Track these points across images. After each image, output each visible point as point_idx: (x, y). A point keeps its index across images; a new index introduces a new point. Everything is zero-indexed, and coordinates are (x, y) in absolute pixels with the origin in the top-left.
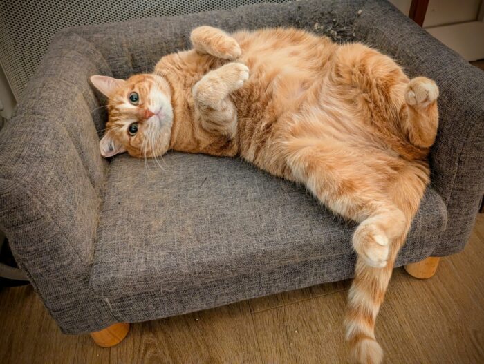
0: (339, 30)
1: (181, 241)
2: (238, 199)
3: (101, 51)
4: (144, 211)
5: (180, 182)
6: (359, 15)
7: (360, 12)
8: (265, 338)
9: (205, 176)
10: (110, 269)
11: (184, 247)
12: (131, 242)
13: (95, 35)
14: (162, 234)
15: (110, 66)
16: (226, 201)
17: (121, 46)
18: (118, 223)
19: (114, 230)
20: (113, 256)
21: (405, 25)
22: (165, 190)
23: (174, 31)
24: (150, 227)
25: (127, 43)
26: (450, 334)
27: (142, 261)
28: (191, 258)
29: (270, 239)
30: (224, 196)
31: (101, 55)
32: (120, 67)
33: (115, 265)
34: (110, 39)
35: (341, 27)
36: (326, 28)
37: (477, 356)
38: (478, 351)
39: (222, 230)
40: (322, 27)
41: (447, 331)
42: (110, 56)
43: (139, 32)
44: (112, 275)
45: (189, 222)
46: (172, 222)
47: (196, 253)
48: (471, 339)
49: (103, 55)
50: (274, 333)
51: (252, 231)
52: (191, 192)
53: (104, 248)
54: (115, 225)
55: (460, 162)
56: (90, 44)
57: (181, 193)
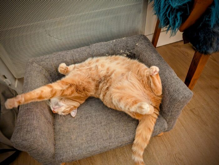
0: (130, 51)
1: (82, 144)
2: (99, 125)
3: (45, 68)
4: (69, 132)
5: (79, 119)
6: (137, 46)
7: (137, 44)
8: (110, 159)
9: (87, 116)
10: (61, 156)
11: (83, 146)
12: (66, 145)
13: (42, 63)
14: (76, 141)
15: (49, 73)
16: (95, 127)
17: (52, 66)
18: (61, 138)
19: (60, 140)
20: (61, 151)
21: (154, 54)
22: (74, 122)
23: (70, 58)
24: (71, 138)
25: (54, 64)
26: (168, 155)
27: (71, 152)
28: (86, 150)
29: (111, 141)
30: (94, 124)
31: (45, 70)
32: (52, 73)
33: (62, 154)
34: (47, 64)
35: (130, 50)
36: (125, 52)
37: (176, 163)
38: (176, 161)
39: (95, 139)
40: (123, 51)
41: (167, 154)
42: (48, 70)
43: (57, 60)
44: (62, 158)
45: (84, 136)
46: (78, 136)
47: (87, 148)
48: (174, 157)
49: (46, 70)
50: (113, 158)
51: (105, 138)
52: (83, 123)
53: (58, 148)
54: (60, 138)
55: (172, 112)
56: (40, 66)
57: (80, 124)
